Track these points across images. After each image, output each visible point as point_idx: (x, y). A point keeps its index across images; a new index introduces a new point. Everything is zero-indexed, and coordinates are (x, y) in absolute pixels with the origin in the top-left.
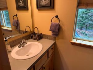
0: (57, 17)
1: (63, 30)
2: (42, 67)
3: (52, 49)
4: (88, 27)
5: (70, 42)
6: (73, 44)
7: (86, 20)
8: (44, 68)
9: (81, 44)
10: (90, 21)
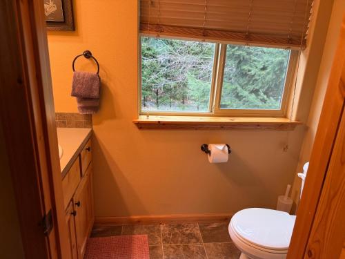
0: (88, 55)
1: (112, 92)
2: (72, 200)
3: (88, 149)
4: (161, 97)
5: (133, 122)
6: (142, 126)
7: (153, 77)
8: (78, 204)
9: (159, 122)
10: (163, 79)
